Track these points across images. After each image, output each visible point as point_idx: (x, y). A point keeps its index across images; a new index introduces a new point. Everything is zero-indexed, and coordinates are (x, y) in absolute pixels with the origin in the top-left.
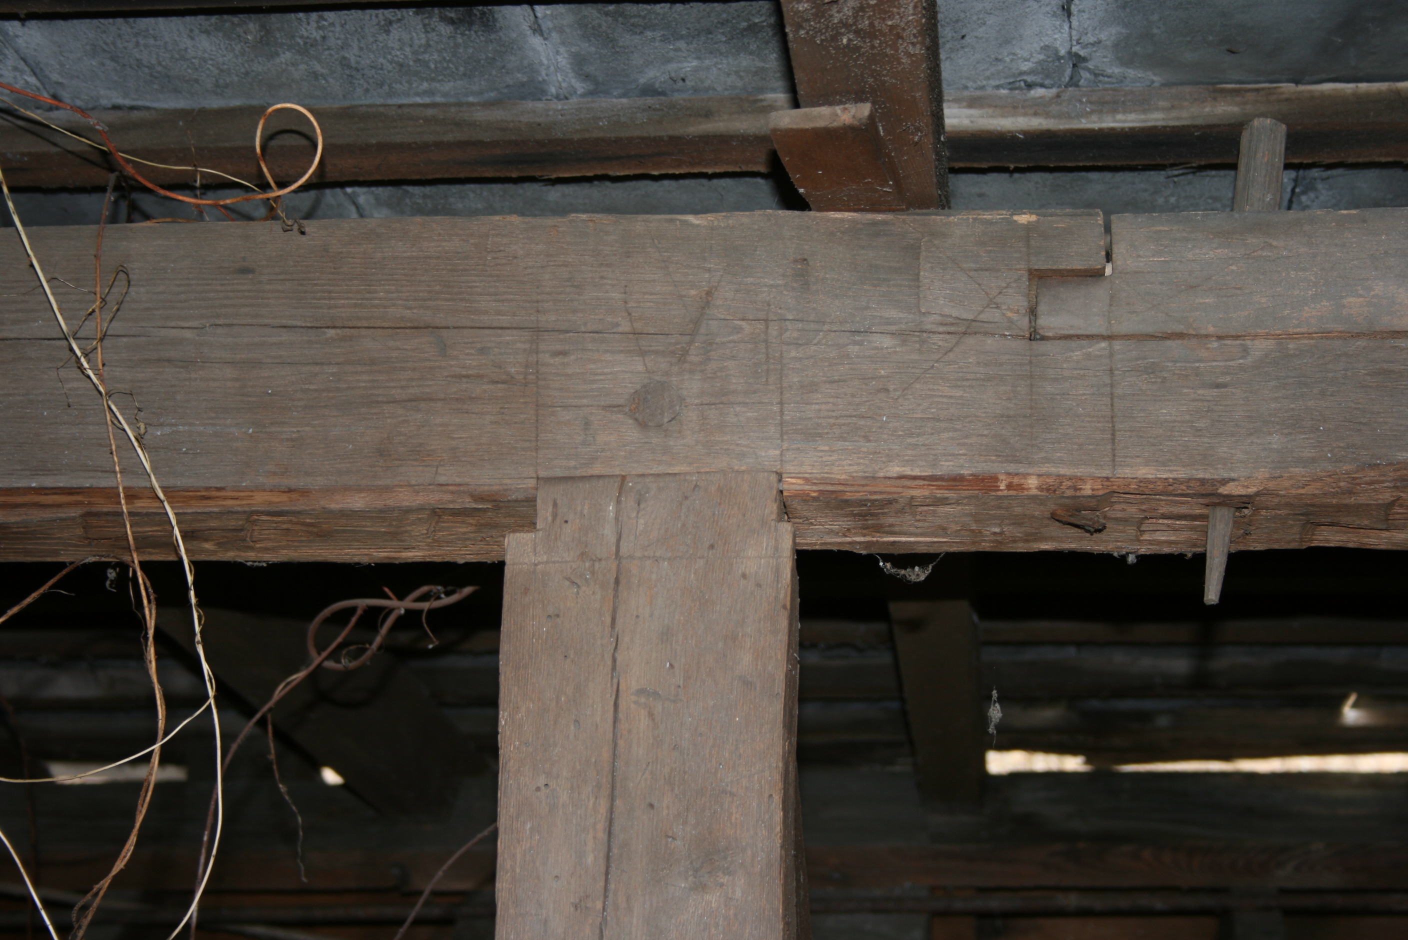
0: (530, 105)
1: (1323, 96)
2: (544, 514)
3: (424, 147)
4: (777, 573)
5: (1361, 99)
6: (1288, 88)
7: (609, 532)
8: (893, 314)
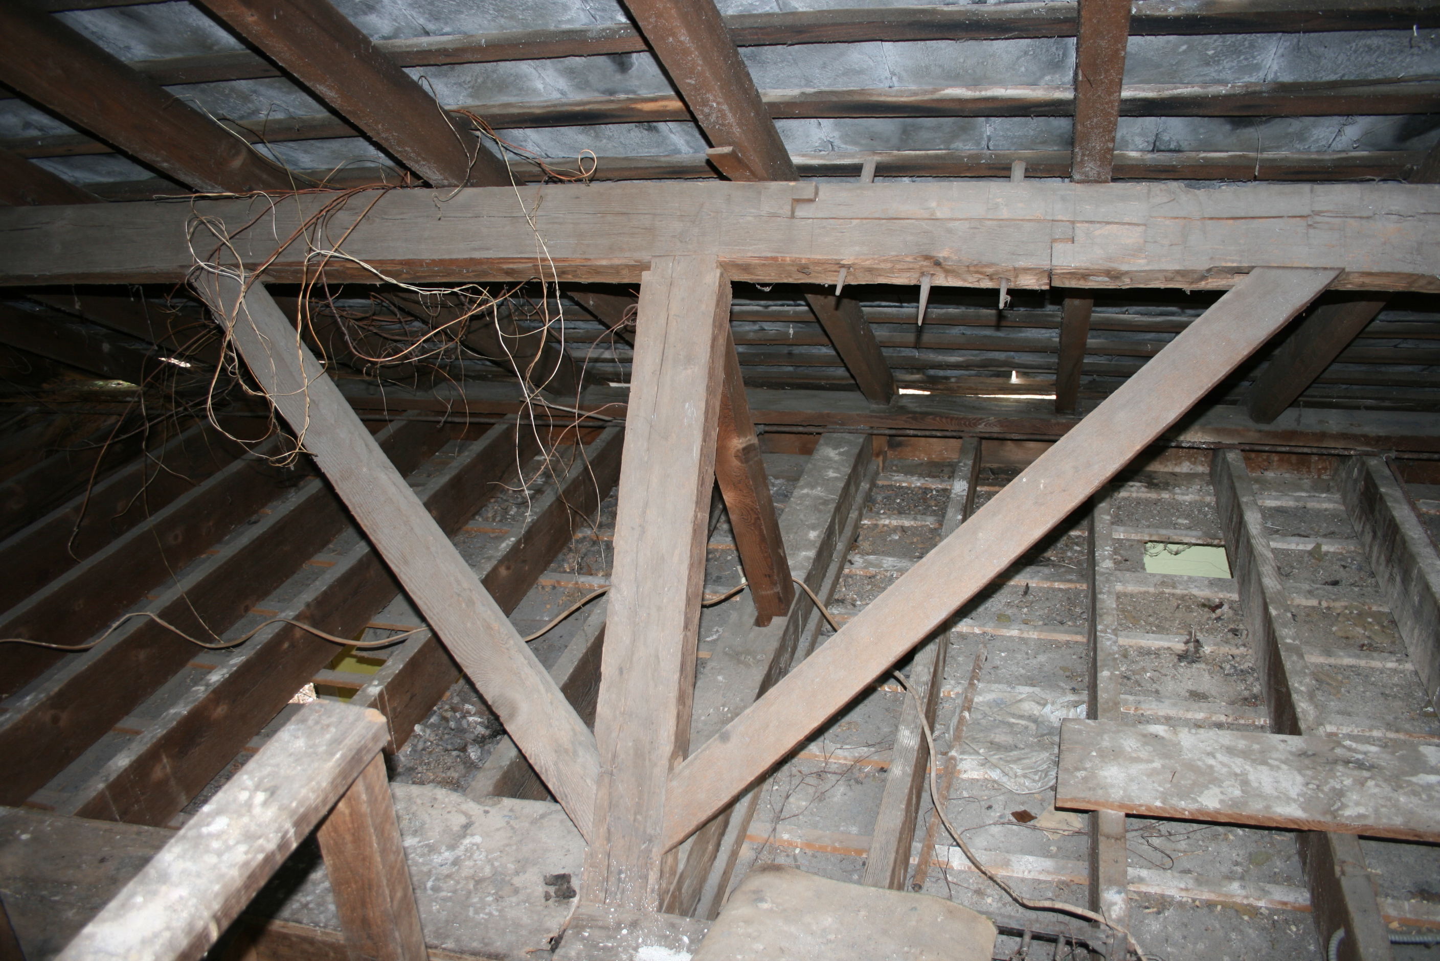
0: (677, 156)
1: (906, 155)
2: (653, 266)
3: (647, 168)
4: (714, 283)
5: (917, 156)
6: (895, 152)
7: (670, 271)
8: (753, 211)
